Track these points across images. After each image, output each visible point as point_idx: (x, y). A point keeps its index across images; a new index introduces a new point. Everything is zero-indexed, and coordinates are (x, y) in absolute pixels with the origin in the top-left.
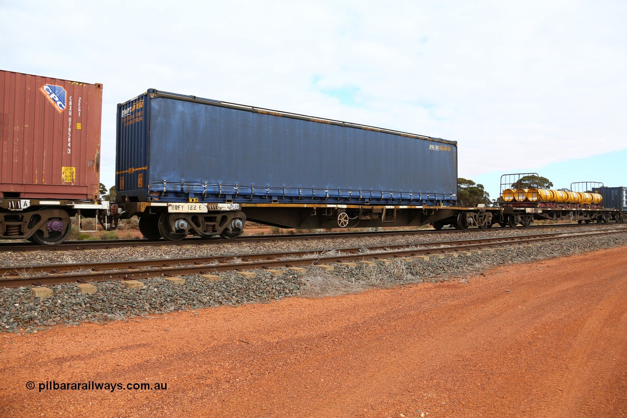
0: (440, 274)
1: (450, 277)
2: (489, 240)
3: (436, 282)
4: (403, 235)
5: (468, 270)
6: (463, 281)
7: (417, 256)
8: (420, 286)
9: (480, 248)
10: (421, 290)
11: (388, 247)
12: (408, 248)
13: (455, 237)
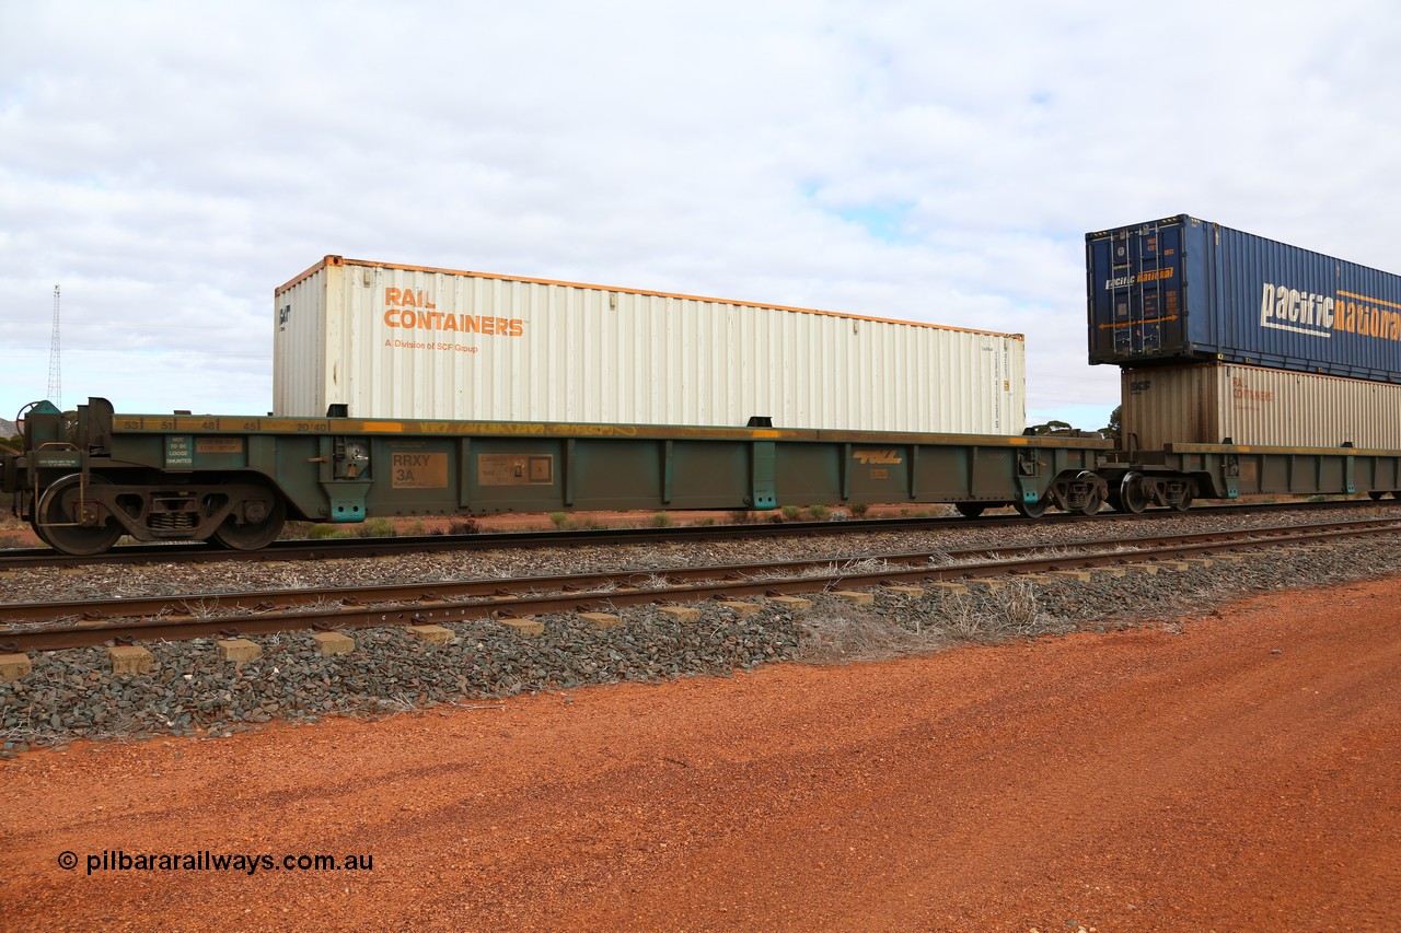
0: (1115, 612)
1: (1139, 619)
2: (1228, 536)
3: (1108, 630)
4: (1028, 525)
5: (1180, 602)
6: (1170, 628)
7: (1063, 572)
8: (1071, 640)
9: (1207, 554)
10: (1072, 649)
11: (994, 551)
12: (1041, 553)
13: (1150, 527)
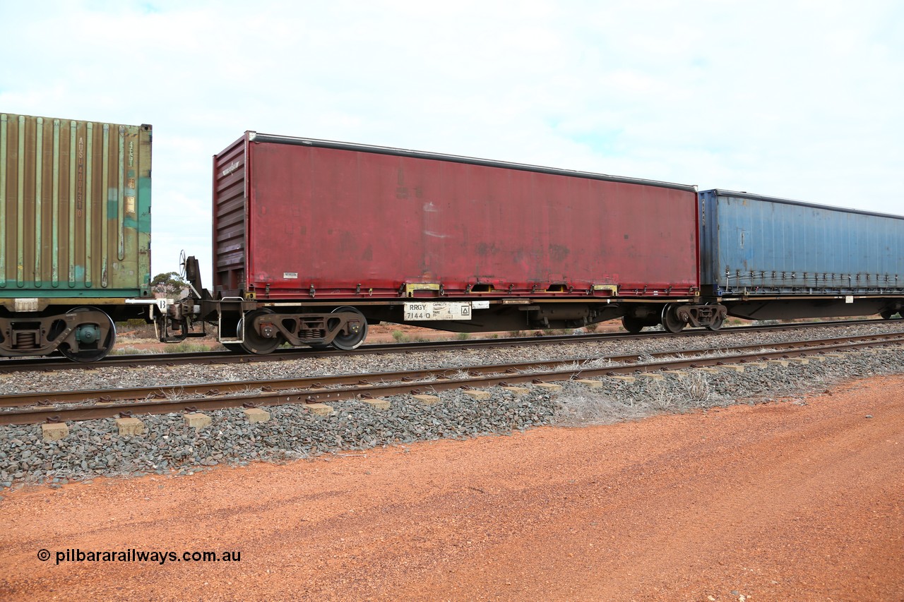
0: (761, 391)
1: (777, 396)
2: (835, 341)
3: (755, 403)
5: (804, 385)
6: (797, 402)
7: (726, 366)
8: (732, 409)
9: (823, 353)
10: (732, 416)
11: (681, 353)
12: (711, 353)
13: (782, 336)
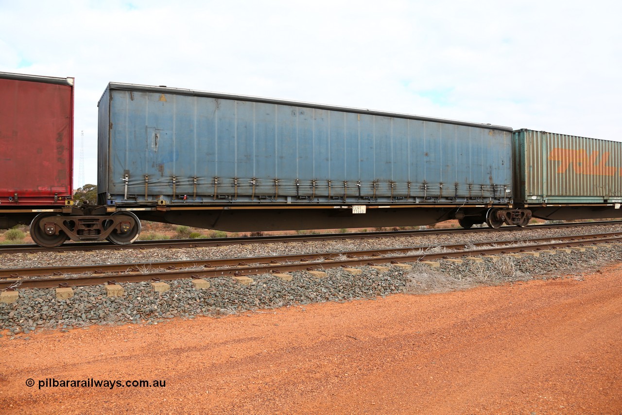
0: (551, 271)
1: (563, 274)
2: (604, 235)
3: (547, 279)
4: (510, 231)
5: (582, 266)
6: (577, 278)
7: (526, 253)
8: (531, 283)
9: (596, 244)
10: (531, 287)
11: (495, 243)
12: (516, 244)
13: (566, 232)
